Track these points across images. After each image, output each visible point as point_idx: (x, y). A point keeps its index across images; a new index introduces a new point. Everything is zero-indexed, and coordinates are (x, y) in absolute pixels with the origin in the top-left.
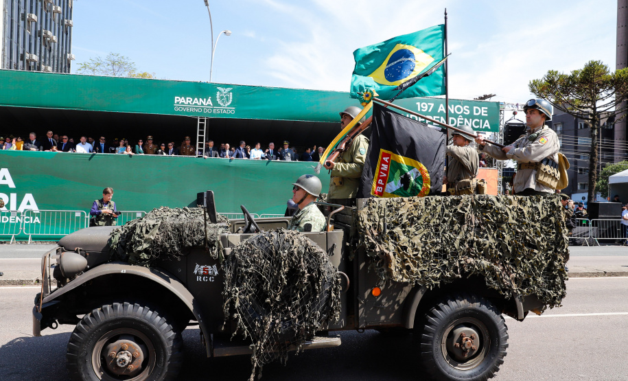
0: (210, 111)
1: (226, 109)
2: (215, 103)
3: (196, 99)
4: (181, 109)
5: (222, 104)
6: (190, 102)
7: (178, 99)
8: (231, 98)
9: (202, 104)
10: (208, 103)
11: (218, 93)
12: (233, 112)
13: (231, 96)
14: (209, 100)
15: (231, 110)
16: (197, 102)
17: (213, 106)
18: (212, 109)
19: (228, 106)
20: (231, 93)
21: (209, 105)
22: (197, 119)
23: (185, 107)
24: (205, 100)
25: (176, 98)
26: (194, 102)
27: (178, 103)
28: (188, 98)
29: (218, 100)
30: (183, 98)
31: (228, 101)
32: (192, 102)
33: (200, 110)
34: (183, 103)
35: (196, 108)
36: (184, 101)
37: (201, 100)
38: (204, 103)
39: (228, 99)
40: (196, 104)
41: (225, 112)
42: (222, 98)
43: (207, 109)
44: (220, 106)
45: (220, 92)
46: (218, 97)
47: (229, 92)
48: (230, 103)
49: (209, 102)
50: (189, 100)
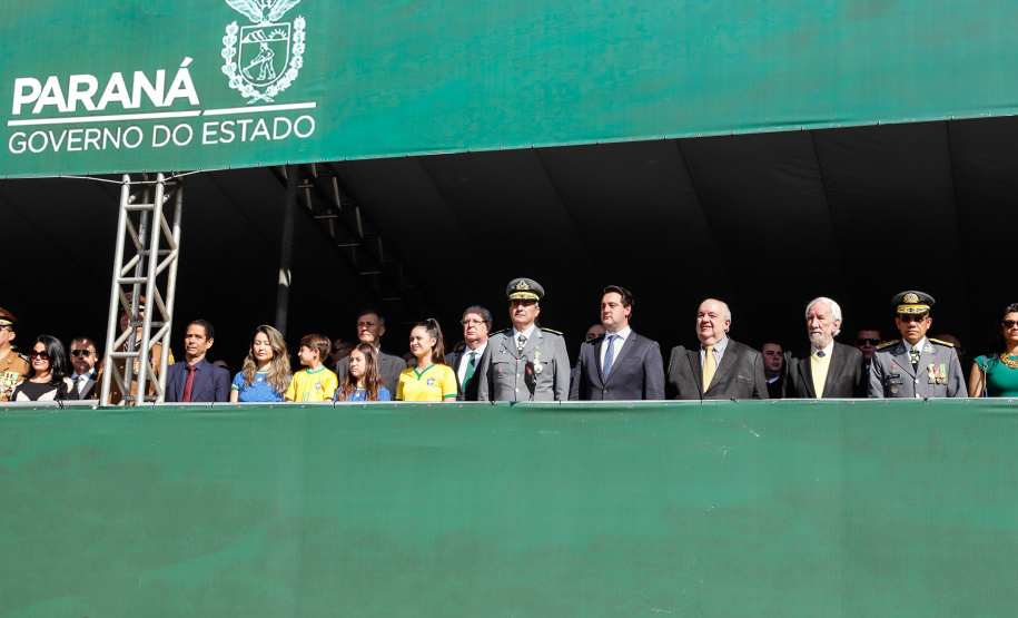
0: (183, 135)
1: (269, 117)
2: (214, 89)
3: (117, 79)
4: (38, 142)
5: (247, 91)
6: (86, 97)
7: (27, 91)
8: (299, 49)
9: (146, 104)
10: (174, 93)
11: (232, 28)
12: (304, 127)
13: (300, 35)
14: (183, 75)
15: (293, 115)
16: (122, 96)
17: (200, 107)
18: (197, 123)
19: (278, 99)
20: (300, 23)
21: (181, 104)
22: (120, 187)
23: (57, 129)
24: (161, 74)
25: (20, 83)
26: (108, 96)
27: (27, 110)
28: (75, 80)
29: (229, 68)
30: (53, 82)
31: (280, 65)
32: (96, 99)
33: (133, 137)
34: (51, 111)
35: (113, 126)
36: (58, 100)
37: (140, 79)
38: (156, 97)
39: (280, 50)
40: (115, 107)
41: (262, 131)
42: (248, 53)
43: (171, 123)
44: (236, 99)
45: (243, 20)
46: (228, 52)
47: (290, 16)
48: (293, 74)
49: (185, 84)
50: (83, 87)
